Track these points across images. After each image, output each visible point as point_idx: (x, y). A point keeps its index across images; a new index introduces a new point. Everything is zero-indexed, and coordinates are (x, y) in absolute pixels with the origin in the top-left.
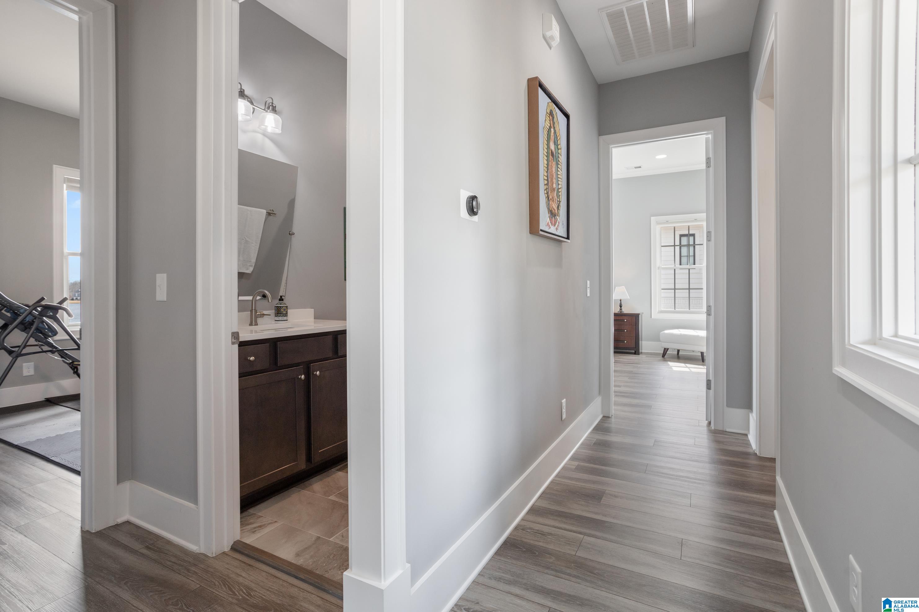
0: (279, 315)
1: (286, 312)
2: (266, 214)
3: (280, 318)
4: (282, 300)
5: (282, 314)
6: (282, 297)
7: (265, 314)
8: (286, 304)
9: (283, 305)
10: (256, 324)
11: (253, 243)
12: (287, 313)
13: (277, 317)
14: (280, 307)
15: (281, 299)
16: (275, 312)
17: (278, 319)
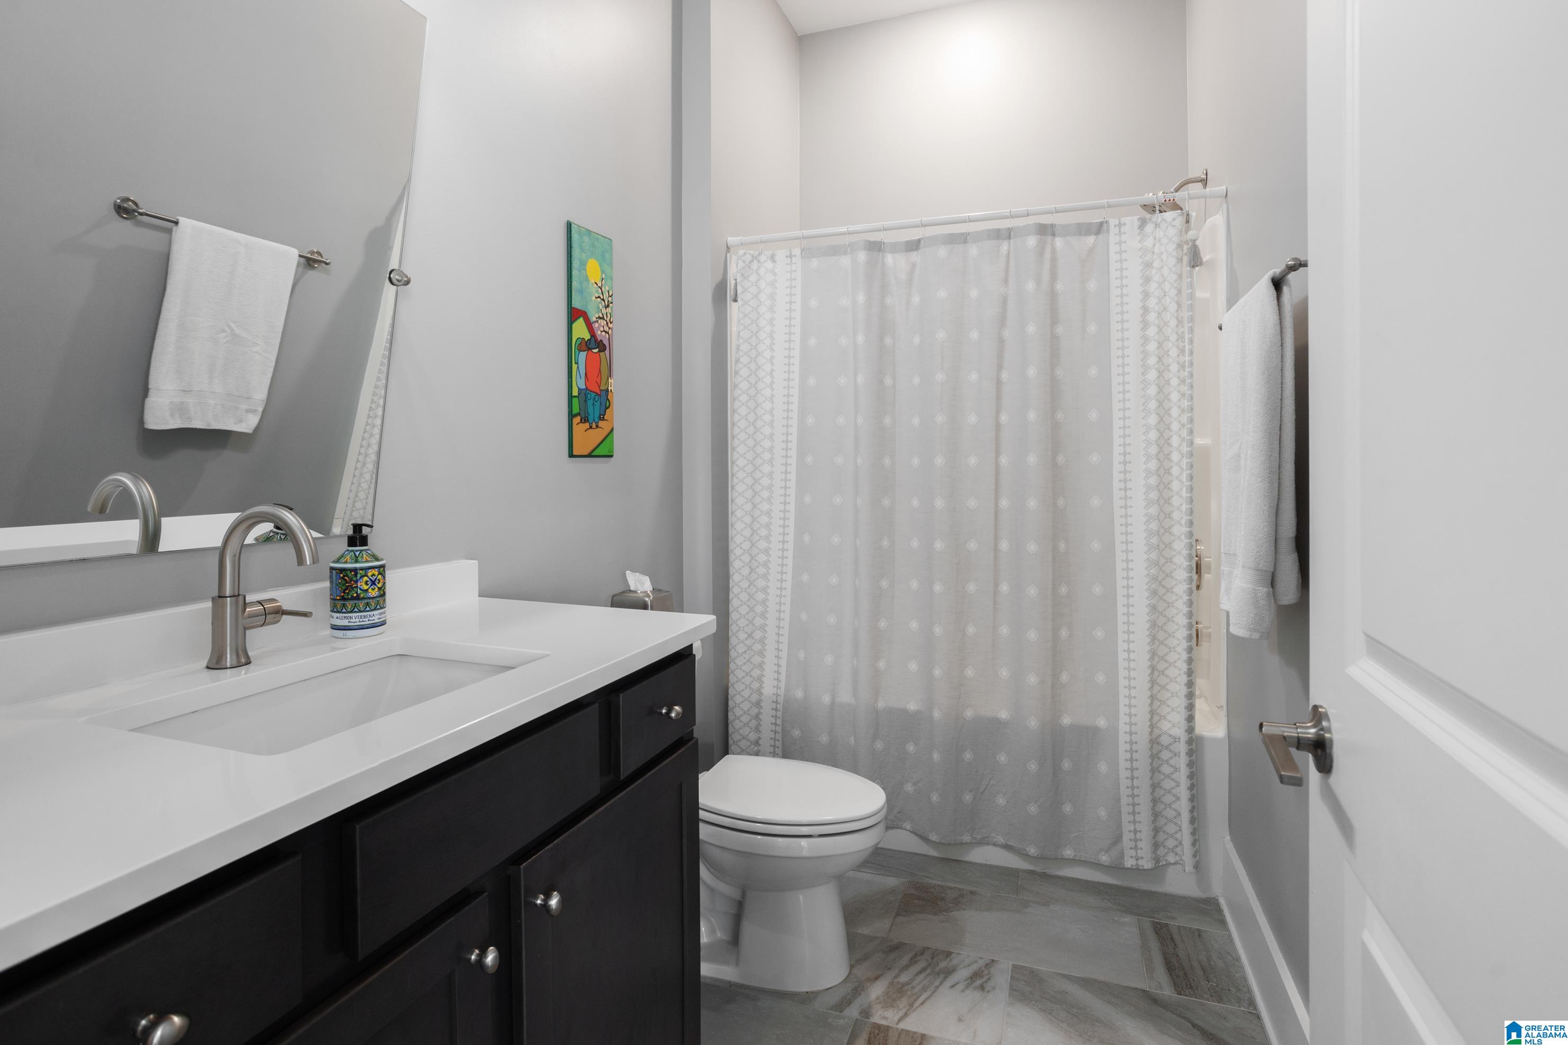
0: (349, 604)
1: (379, 589)
2: (298, 265)
3: (355, 619)
4: (364, 541)
5: (364, 598)
6: (361, 531)
7: (284, 608)
8: (377, 559)
9: (367, 561)
10: (244, 660)
11: (257, 344)
12: (383, 595)
13: (338, 615)
14: (355, 570)
15: (358, 537)
16: (331, 589)
17: (345, 623)
